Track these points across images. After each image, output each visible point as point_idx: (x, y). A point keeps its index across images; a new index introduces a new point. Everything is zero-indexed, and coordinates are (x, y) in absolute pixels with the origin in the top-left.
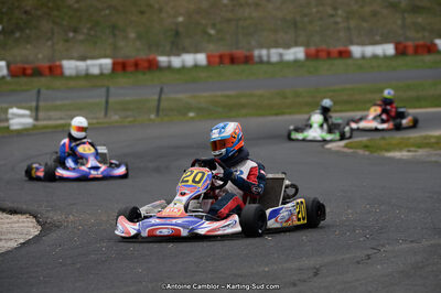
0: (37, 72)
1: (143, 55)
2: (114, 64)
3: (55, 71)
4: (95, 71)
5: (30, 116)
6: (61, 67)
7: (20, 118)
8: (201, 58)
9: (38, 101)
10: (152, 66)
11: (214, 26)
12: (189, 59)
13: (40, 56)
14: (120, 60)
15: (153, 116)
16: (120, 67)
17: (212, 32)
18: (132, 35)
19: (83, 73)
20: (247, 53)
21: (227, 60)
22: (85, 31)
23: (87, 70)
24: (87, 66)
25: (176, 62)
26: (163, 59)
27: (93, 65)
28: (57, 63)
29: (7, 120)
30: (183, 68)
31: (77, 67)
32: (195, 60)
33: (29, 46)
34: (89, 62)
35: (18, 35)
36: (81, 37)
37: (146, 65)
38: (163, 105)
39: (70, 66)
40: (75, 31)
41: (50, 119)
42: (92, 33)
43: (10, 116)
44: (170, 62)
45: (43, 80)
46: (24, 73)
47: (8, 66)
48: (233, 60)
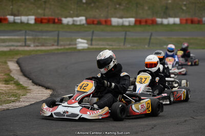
0: (99, 23)
1: (150, 18)
2: (136, 21)
3: (107, 22)
4: (127, 24)
5: (87, 43)
6: (110, 21)
7: (82, 44)
8: (177, 20)
9: (92, 36)
10: (154, 23)
11: (185, 5)
12: (171, 20)
13: (102, 15)
14: (139, 19)
15: (146, 46)
16: (139, 22)
17: (184, 8)
18: (146, 8)
19: (121, 24)
20: (199, 19)
21: (189, 22)
22: (124, 5)
23: (123, 23)
24: (123, 21)
25: (165, 21)
26: (159, 20)
27: (126, 21)
28: (109, 19)
29: (76, 44)
30: (168, 25)
31: (118, 22)
32: (174, 21)
33: (97, 11)
34: (124, 19)
35: (93, 5)
36: (122, 7)
37: (151, 22)
38: (152, 41)
39: (115, 21)
40: (120, 4)
41: (98, 45)
42: (127, 6)
43: (77, 43)
44: (162, 21)
45: (102, 27)
46: (93, 23)
47: (86, 19)
48: (192, 22)
